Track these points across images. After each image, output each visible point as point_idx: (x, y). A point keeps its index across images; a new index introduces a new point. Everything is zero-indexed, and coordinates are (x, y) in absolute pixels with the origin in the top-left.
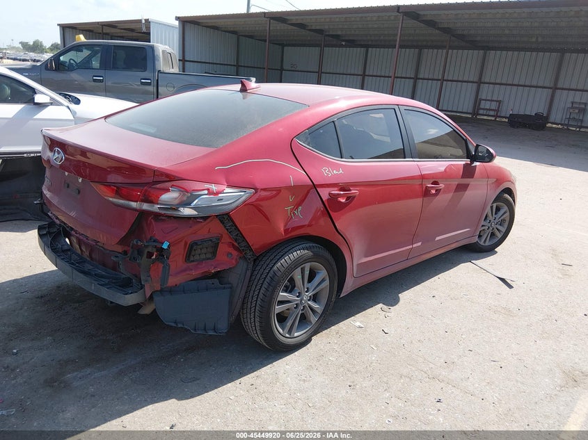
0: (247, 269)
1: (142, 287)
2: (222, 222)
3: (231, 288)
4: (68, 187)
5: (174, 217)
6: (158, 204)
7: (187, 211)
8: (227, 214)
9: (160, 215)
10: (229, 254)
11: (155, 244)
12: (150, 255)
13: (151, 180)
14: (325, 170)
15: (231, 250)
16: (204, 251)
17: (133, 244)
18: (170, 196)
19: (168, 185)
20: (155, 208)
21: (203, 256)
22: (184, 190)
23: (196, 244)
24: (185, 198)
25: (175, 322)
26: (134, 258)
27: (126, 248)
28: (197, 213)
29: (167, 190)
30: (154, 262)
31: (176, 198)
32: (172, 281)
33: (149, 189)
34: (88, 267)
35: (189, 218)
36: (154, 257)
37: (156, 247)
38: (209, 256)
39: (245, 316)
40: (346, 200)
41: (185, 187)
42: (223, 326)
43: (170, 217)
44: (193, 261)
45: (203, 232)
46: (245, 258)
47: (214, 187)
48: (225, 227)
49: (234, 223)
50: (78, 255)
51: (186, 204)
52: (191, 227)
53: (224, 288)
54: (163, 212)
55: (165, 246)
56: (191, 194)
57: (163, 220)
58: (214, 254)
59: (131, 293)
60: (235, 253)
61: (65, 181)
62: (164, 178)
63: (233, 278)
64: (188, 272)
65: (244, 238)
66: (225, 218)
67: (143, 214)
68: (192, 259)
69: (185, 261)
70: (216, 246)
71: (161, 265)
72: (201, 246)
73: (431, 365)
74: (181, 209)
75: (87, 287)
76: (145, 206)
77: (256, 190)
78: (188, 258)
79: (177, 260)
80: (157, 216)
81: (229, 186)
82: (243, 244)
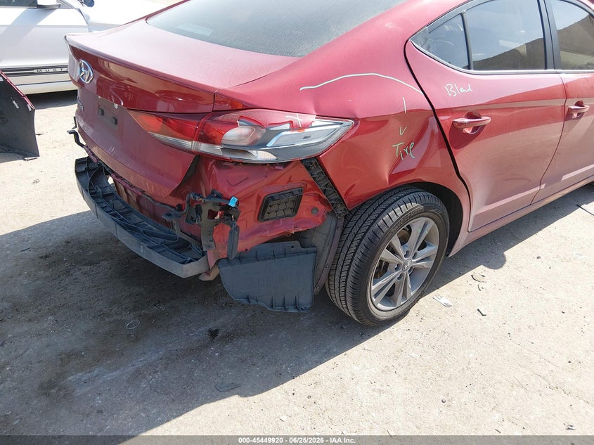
0: (336, 227)
1: (204, 254)
2: (308, 168)
3: (316, 252)
4: (103, 114)
5: (242, 163)
6: (220, 144)
7: (261, 156)
8: (317, 158)
9: (224, 160)
10: (314, 208)
11: (219, 201)
12: (212, 214)
13: (209, 109)
14: (449, 87)
15: (318, 204)
16: (282, 206)
17: (189, 199)
18: (237, 134)
19: (234, 116)
20: (216, 150)
21: (281, 213)
22: (258, 125)
23: (272, 198)
24: (259, 136)
25: (247, 298)
26: (192, 218)
27: (181, 202)
28: (274, 158)
29: (234, 125)
30: (217, 223)
31: (246, 136)
32: (242, 245)
33: (209, 123)
34: (136, 219)
35: (263, 165)
36: (218, 217)
37: (220, 204)
38: (289, 212)
39: (332, 287)
40: (473, 131)
41: (260, 120)
42: (306, 299)
43: (237, 163)
44: (268, 219)
45: (281, 183)
46: (333, 213)
47: (299, 119)
48: (312, 175)
49: (324, 169)
50: (123, 203)
51: (260, 145)
52: (266, 177)
53: (307, 253)
54: (228, 156)
55: (232, 203)
56: (267, 129)
57: (229, 168)
58: (295, 210)
59: (191, 261)
60: (322, 208)
61: (99, 106)
62: (227, 106)
63: (319, 240)
64: (262, 234)
65: (336, 189)
66: (313, 163)
67: (200, 158)
68: (266, 216)
69: (258, 219)
70: (298, 201)
71: (228, 228)
72: (279, 201)
73: (551, 367)
74: (254, 152)
75: (134, 249)
76: (204, 148)
77: (355, 119)
78: (262, 215)
79: (247, 220)
80: (220, 161)
81: (321, 116)
82: (334, 196)
